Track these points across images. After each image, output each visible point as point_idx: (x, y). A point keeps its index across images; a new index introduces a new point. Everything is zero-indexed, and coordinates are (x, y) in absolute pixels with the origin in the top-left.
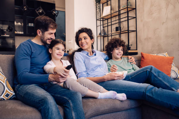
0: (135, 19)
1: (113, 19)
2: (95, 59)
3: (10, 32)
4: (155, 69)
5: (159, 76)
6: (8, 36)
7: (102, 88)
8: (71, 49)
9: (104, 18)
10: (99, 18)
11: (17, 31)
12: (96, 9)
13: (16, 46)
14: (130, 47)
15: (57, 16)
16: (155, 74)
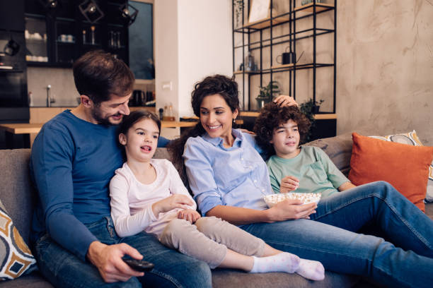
0: (333, 34)
1: (277, 32)
2: (240, 156)
3: (14, 58)
4: (394, 193)
5: (404, 215)
6: (10, 68)
7: (261, 242)
8: (169, 105)
9: (252, 27)
10: (240, 26)
11: (30, 54)
12: (233, 4)
13: (30, 93)
14: (319, 107)
15: (133, 21)
16: (394, 209)
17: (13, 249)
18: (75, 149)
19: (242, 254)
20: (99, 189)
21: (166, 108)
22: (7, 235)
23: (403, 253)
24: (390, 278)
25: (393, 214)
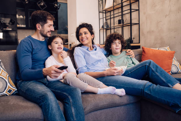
0: (138, 11)
1: (116, 12)
3: (12, 25)
4: (153, 64)
6: (11, 29)
7: (102, 83)
8: (73, 42)
9: (106, 10)
10: (102, 10)
11: (19, 24)
12: (99, 1)
13: (19, 40)
14: (133, 41)
15: (59, 9)
16: (153, 69)
17: (8, 84)
18: (33, 49)
19: (94, 87)
20: (41, 65)
21: (72, 43)
22: (6, 79)
23: (155, 85)
24: (150, 95)
25: (153, 71)
